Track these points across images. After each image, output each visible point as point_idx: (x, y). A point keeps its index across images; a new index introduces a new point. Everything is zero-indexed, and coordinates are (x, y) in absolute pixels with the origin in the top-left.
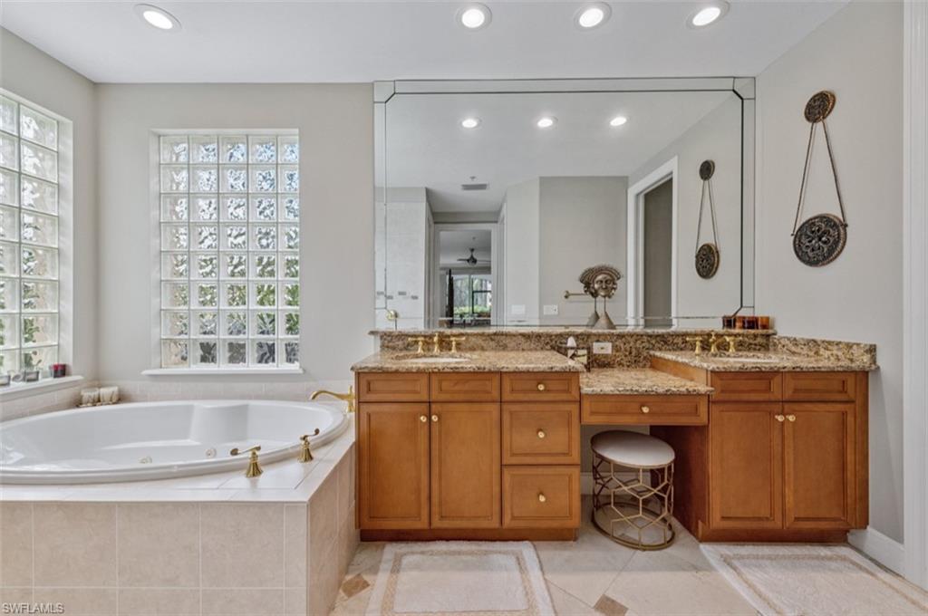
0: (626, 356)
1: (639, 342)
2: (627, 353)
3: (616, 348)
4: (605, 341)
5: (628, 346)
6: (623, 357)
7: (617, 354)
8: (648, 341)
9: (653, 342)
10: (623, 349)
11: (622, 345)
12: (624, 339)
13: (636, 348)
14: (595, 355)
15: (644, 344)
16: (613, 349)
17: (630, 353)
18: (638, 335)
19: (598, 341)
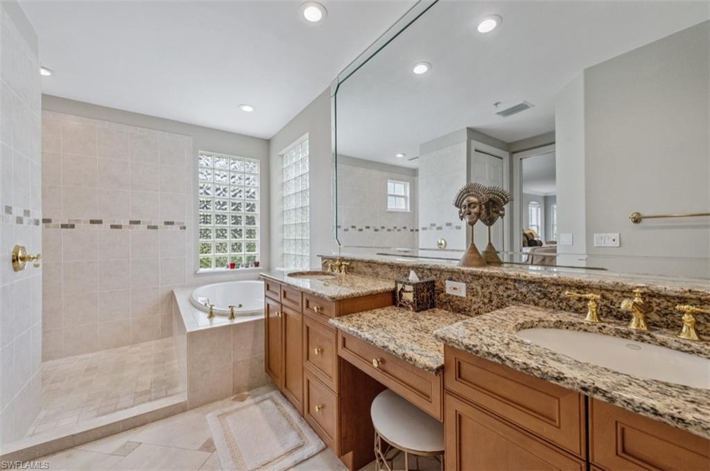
0: (484, 303)
1: (501, 287)
2: (486, 301)
3: (470, 290)
4: (458, 279)
5: (487, 292)
6: (480, 304)
7: (474, 299)
8: (515, 288)
9: (524, 290)
10: (480, 293)
11: (479, 288)
12: (480, 280)
13: (498, 295)
14: (449, 295)
15: (509, 292)
16: (467, 292)
17: (491, 301)
18: (499, 278)
19: (451, 279)
